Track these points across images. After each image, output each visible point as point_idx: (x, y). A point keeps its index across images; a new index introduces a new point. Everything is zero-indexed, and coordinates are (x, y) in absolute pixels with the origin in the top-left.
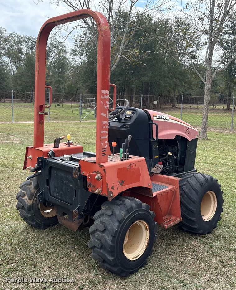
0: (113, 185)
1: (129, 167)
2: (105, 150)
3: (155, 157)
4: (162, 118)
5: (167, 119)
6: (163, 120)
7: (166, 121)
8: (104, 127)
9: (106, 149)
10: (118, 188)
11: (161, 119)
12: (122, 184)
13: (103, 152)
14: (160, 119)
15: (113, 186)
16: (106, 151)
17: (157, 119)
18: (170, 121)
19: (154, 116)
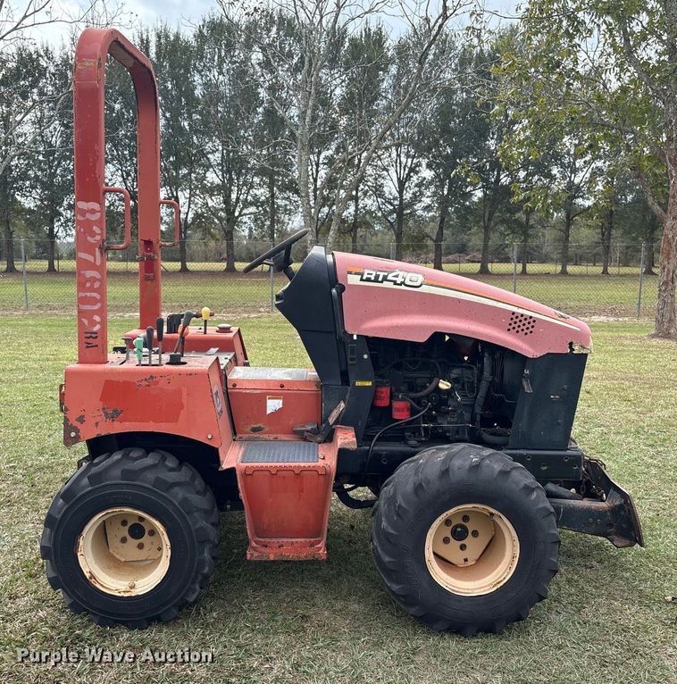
0: (83, 413)
1: (144, 383)
2: (94, 336)
3: (358, 383)
4: (385, 279)
5: (407, 282)
6: (386, 284)
7: (403, 287)
8: (88, 285)
9: (96, 333)
10: (97, 424)
11: (382, 282)
12: (112, 417)
13: (88, 341)
14: (376, 280)
15: (83, 416)
16: (96, 337)
17: (362, 280)
18: (425, 289)
19: (350, 273)
